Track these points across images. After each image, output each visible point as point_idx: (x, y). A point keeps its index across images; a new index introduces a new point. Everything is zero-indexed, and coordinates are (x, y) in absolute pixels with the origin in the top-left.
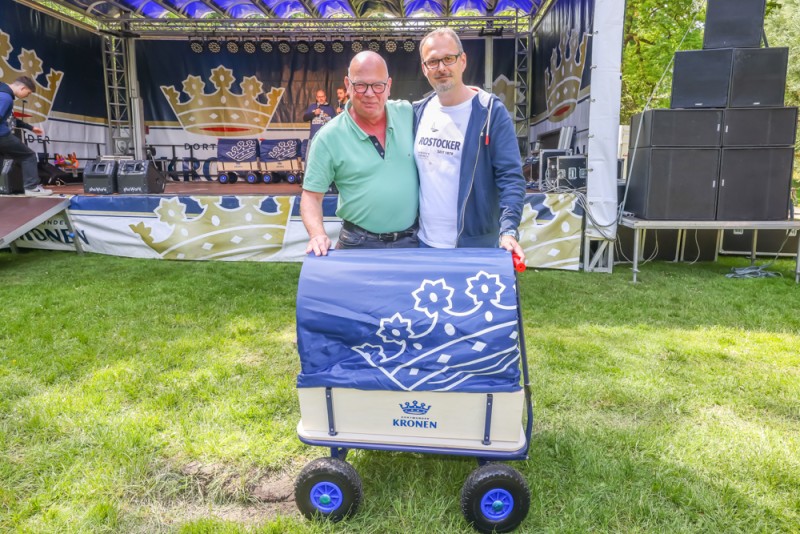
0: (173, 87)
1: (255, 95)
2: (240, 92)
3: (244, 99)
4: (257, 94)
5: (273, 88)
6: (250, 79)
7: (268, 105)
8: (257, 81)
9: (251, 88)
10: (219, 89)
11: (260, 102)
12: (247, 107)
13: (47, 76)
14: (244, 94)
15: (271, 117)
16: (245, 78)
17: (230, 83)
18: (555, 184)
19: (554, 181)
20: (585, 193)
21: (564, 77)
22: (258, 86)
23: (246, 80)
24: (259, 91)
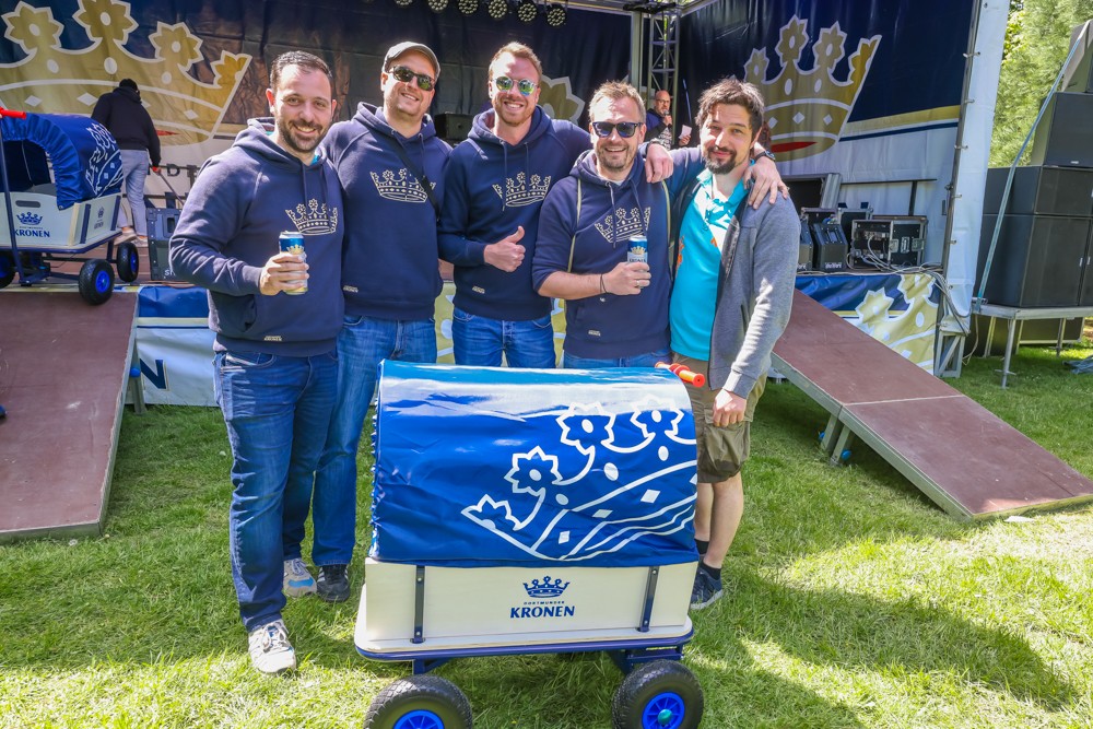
1: (184, 64)
2: (149, 52)
3: (162, 67)
4: (190, 62)
5: (224, 53)
6: (173, 28)
7: (216, 86)
8: (189, 34)
9: (176, 47)
10: (98, 41)
11: (197, 78)
12: (168, 87)
14: (158, 59)
15: (223, 111)
16: (160, 25)
17: (126, 32)
18: (885, 260)
19: (882, 256)
20: (941, 273)
21: (792, 97)
22: (191, 44)
23: (163, 29)
24: (193, 55)
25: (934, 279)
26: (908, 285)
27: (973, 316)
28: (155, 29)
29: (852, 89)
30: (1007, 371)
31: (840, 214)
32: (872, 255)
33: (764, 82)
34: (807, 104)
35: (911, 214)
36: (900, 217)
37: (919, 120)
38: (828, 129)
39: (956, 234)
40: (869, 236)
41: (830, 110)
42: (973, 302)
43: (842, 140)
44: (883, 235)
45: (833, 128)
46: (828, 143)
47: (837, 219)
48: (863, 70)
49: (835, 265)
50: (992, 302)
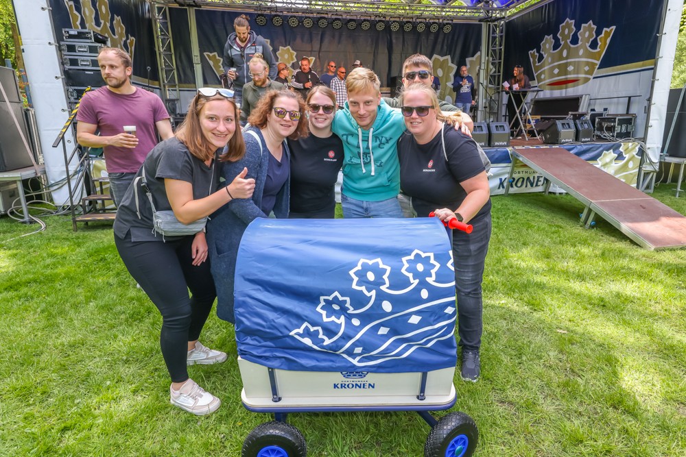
0: (216, 53)
1: (289, 63)
4: (291, 62)
6: (285, 48)
8: (291, 51)
9: (286, 56)
13: (128, 41)
16: (281, 48)
18: (613, 136)
19: (611, 134)
20: (643, 141)
21: (567, 58)
22: (292, 55)
23: (282, 49)
24: (293, 60)
25: (639, 146)
26: (625, 147)
27: (660, 163)
28: (279, 50)
29: (600, 53)
30: (679, 189)
31: (589, 115)
32: (606, 134)
33: (552, 51)
34: (575, 62)
35: (627, 113)
36: (621, 115)
37: (636, 67)
38: (586, 73)
39: (651, 122)
40: (605, 125)
41: (587, 63)
42: (661, 156)
43: (594, 78)
44: (612, 124)
45: (590, 72)
46: (587, 80)
47: (588, 117)
48: (606, 44)
49: (586, 139)
50: (671, 156)
